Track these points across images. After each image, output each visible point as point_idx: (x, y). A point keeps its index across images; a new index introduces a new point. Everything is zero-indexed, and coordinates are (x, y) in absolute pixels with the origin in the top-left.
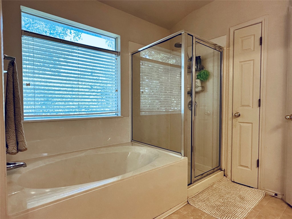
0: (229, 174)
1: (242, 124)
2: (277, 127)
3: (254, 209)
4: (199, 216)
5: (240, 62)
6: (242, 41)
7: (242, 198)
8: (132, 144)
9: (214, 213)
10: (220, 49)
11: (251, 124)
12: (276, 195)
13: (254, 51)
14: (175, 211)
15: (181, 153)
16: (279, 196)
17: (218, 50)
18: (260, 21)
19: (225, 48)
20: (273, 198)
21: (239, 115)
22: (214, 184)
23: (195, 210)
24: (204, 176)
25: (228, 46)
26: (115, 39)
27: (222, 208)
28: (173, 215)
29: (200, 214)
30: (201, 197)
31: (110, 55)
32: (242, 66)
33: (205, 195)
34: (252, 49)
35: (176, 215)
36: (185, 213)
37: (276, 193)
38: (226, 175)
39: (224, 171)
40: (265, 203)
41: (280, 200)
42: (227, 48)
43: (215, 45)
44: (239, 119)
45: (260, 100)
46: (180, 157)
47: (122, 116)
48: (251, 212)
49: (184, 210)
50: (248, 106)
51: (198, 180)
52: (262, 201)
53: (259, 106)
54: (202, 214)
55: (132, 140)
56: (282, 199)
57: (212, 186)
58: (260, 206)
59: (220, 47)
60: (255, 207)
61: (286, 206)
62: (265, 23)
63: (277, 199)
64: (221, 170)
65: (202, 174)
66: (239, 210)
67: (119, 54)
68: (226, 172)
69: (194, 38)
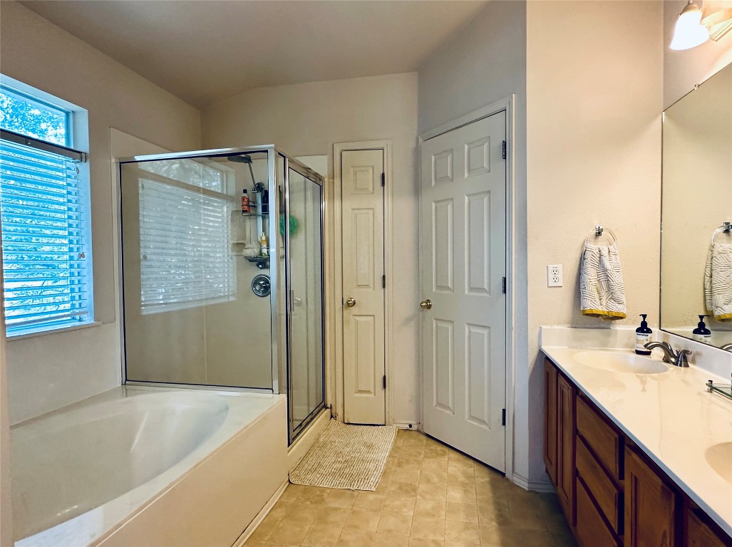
0: (340, 412)
1: (357, 318)
2: (408, 320)
3: (389, 456)
4: (318, 495)
5: (353, 209)
6: (355, 174)
7: (370, 446)
8: (126, 390)
9: (338, 482)
10: (318, 179)
11: (372, 317)
12: (410, 426)
13: (373, 193)
14: (273, 504)
15: (272, 389)
16: (415, 427)
17: (313, 180)
18: (380, 146)
19: (326, 180)
20: (408, 432)
21: (354, 303)
22: (319, 435)
23: (307, 490)
24: (303, 426)
25: (331, 175)
26: (67, 114)
27: (347, 471)
28: (273, 513)
29: (318, 493)
30: (306, 466)
31: (56, 157)
32: (356, 216)
33: (312, 460)
34: (371, 189)
35: (279, 510)
36: (293, 500)
37: (410, 422)
38: (334, 416)
39: (331, 408)
40: (400, 443)
41: (416, 433)
42: (329, 179)
43: (308, 169)
44: (354, 310)
45: (384, 277)
46: (271, 395)
47: (100, 323)
48: (388, 462)
49: (288, 496)
50: (367, 286)
51: (298, 435)
52: (395, 441)
53: (384, 286)
54: (322, 491)
55: (126, 380)
56: (418, 431)
57: (317, 440)
58: (396, 449)
59: (316, 174)
60: (391, 453)
61: (425, 438)
62: (387, 151)
63: (414, 433)
64: (325, 407)
65: (301, 425)
66: (372, 466)
67: (84, 159)
68: (333, 411)
69: (287, 160)
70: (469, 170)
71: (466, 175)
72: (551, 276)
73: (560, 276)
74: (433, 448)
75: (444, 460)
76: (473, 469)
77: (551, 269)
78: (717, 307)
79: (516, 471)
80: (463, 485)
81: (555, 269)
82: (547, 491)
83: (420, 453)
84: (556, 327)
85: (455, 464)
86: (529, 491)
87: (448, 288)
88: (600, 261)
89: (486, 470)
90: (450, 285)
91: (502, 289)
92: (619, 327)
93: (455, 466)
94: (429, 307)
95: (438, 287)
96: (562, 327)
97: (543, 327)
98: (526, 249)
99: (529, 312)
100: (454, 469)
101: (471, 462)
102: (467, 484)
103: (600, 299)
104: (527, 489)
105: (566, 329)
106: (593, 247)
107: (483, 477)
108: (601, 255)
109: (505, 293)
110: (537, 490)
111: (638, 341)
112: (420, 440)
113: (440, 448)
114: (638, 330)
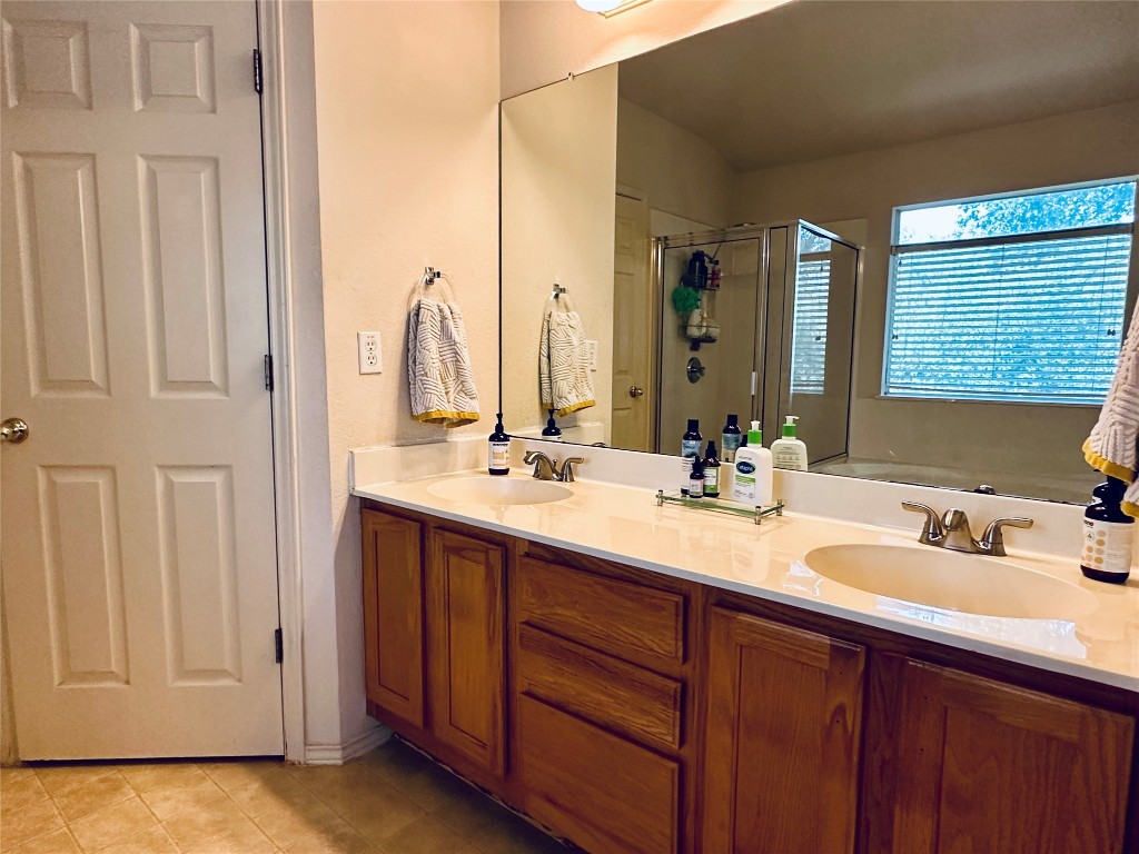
61: (31, 772)
70: (147, 94)
71: (138, 105)
72: (365, 353)
73: (378, 352)
74: (75, 786)
75: (128, 799)
76: (211, 782)
77: (363, 341)
78: (560, 398)
79: (311, 739)
80: (219, 826)
81: (370, 340)
82: (372, 747)
83: (48, 819)
84: (375, 448)
85: (162, 794)
86: (345, 763)
87: (89, 384)
88: (442, 328)
89: (239, 771)
90: (95, 375)
91: (261, 381)
92: (460, 436)
93: (167, 799)
94: (20, 437)
95: (47, 383)
96: (382, 448)
97: (356, 451)
98: (321, 297)
99: (330, 425)
100: (167, 805)
101: (195, 770)
102: (225, 821)
103: (447, 393)
104: (340, 762)
105: (390, 451)
106: (431, 301)
107: (245, 789)
108: (444, 318)
109: (272, 389)
110: (357, 755)
111: (495, 455)
112: (23, 786)
113: (93, 777)
114: (492, 438)
